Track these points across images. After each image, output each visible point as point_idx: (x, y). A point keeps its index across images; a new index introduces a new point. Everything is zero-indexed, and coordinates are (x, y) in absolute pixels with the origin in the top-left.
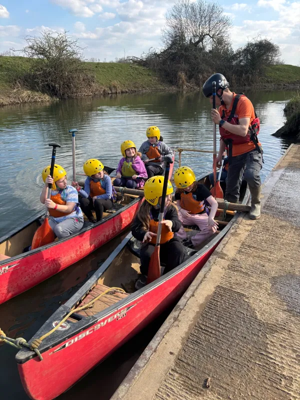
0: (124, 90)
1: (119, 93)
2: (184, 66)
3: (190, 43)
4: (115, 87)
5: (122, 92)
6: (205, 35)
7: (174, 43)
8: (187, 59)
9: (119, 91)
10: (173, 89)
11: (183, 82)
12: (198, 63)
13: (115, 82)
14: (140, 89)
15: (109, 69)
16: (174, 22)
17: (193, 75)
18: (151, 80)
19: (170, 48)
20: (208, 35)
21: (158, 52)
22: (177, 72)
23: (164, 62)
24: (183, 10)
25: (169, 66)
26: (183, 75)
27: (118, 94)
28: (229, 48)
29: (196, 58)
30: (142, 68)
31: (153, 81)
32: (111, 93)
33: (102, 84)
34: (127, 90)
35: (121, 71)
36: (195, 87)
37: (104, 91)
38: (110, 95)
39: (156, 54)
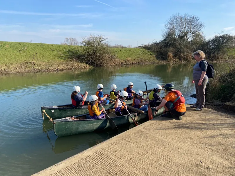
0: (133, 63)
2: (172, 49)
3: (179, 37)
4: (128, 61)
5: (133, 64)
6: (188, 33)
7: (167, 38)
8: (174, 46)
9: (130, 63)
10: (164, 62)
11: (171, 58)
12: (182, 48)
13: (129, 58)
14: (144, 62)
15: (128, 51)
16: (169, 26)
17: (178, 54)
18: (151, 57)
19: (165, 40)
20: (190, 32)
21: (158, 42)
22: (167, 52)
23: (160, 48)
24: (175, 20)
25: (163, 49)
26: (171, 55)
27: (130, 65)
28: (204, 39)
29: (180, 45)
30: (146, 51)
31: (152, 57)
32: (126, 64)
33: (122, 60)
34: (136, 63)
35: (135, 52)
36: (179, 61)
37: (122, 63)
38: (125, 65)
39: (156, 44)
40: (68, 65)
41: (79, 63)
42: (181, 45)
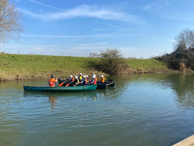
0: (146, 72)
1: (143, 73)
2: (183, 59)
3: (190, 49)
4: (141, 70)
5: (145, 72)
7: (178, 50)
8: (186, 57)
10: (177, 72)
11: (183, 68)
13: (141, 68)
14: (156, 71)
16: (180, 40)
17: (190, 64)
18: (163, 67)
19: (176, 52)
21: (169, 53)
22: (179, 63)
23: (172, 59)
24: (185, 34)
25: (174, 60)
26: (183, 65)
30: (158, 62)
32: (138, 73)
33: (134, 69)
34: (148, 72)
35: (146, 63)
36: (191, 71)
37: (134, 72)
39: (168, 55)
40: (88, 74)
41: (96, 72)
42: (193, 56)
